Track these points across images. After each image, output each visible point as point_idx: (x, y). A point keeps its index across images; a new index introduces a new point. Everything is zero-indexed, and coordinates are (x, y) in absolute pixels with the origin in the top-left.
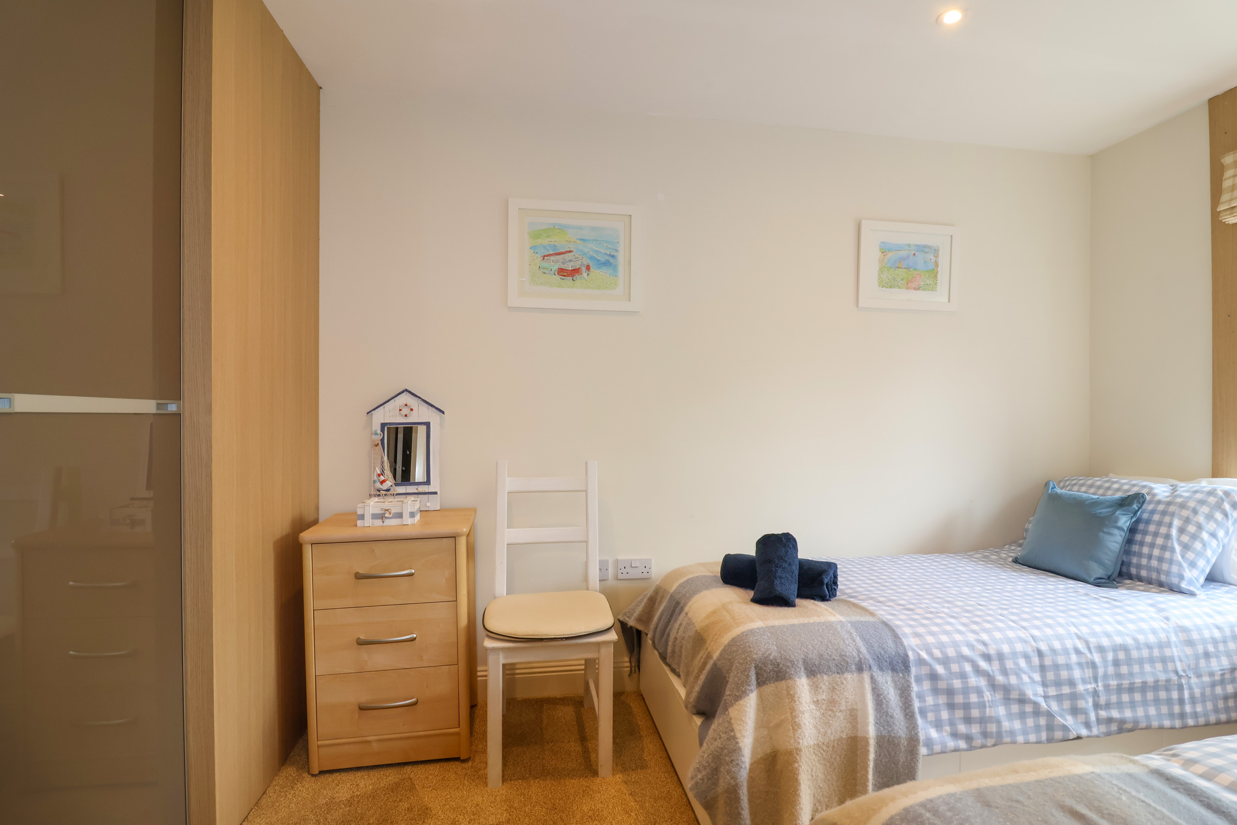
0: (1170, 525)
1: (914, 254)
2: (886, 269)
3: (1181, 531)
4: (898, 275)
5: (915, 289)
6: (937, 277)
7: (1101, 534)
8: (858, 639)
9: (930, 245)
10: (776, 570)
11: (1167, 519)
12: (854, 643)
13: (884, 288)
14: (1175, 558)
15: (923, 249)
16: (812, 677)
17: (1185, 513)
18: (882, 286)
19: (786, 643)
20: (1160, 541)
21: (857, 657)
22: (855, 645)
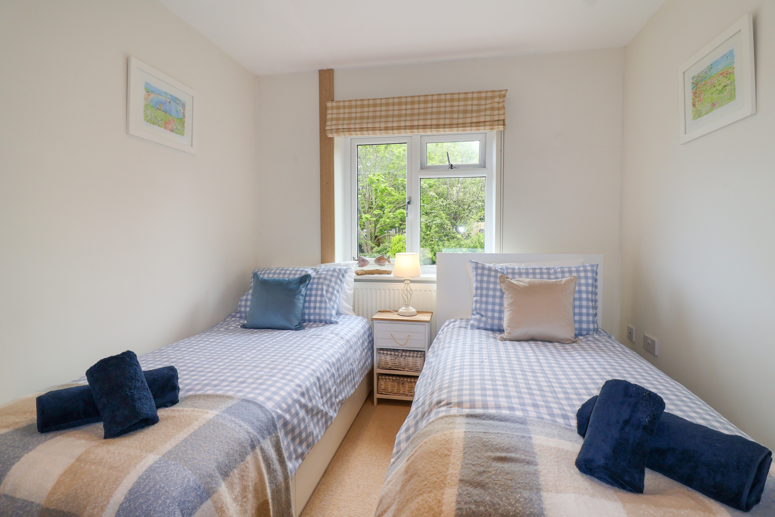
0: (322, 289)
1: (170, 102)
2: (150, 107)
3: (327, 291)
4: (158, 115)
5: (170, 131)
6: (184, 126)
7: (295, 300)
8: (241, 423)
9: (180, 99)
10: (132, 392)
11: (320, 287)
12: (242, 428)
13: (149, 123)
14: (327, 306)
15: (175, 100)
16: (227, 478)
17: (327, 282)
18: (147, 120)
19: (196, 461)
20: (318, 299)
21: (249, 438)
22: (243, 429)
